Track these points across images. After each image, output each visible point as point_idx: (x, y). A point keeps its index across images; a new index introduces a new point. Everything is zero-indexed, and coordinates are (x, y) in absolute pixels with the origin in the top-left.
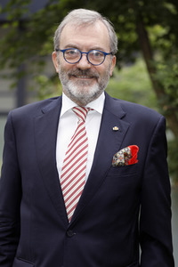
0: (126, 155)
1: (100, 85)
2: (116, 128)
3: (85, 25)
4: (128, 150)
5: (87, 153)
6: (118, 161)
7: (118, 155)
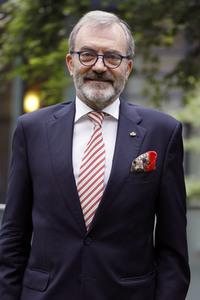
0: (144, 161)
1: (116, 89)
2: (133, 134)
3: (102, 26)
4: (146, 155)
5: (104, 159)
6: (137, 167)
7: (137, 160)
